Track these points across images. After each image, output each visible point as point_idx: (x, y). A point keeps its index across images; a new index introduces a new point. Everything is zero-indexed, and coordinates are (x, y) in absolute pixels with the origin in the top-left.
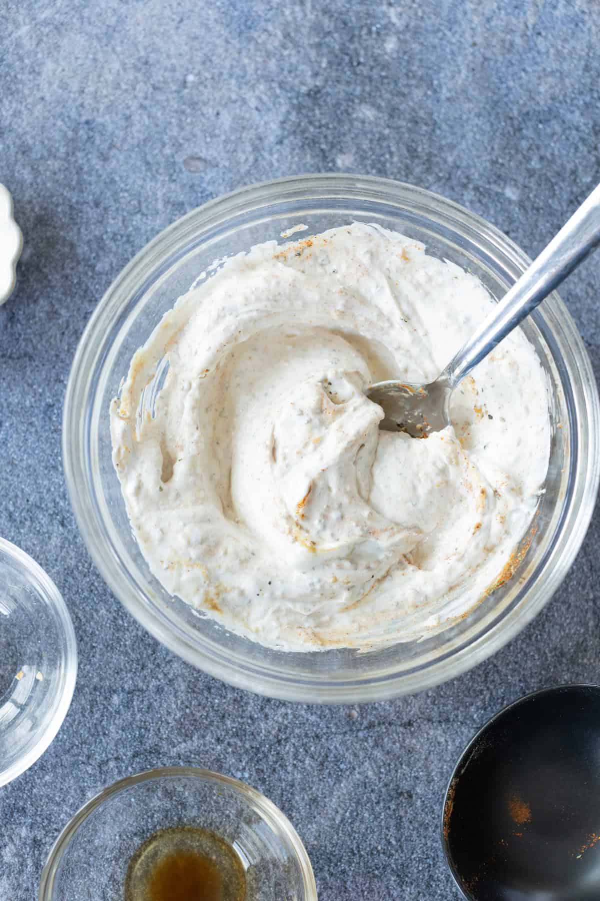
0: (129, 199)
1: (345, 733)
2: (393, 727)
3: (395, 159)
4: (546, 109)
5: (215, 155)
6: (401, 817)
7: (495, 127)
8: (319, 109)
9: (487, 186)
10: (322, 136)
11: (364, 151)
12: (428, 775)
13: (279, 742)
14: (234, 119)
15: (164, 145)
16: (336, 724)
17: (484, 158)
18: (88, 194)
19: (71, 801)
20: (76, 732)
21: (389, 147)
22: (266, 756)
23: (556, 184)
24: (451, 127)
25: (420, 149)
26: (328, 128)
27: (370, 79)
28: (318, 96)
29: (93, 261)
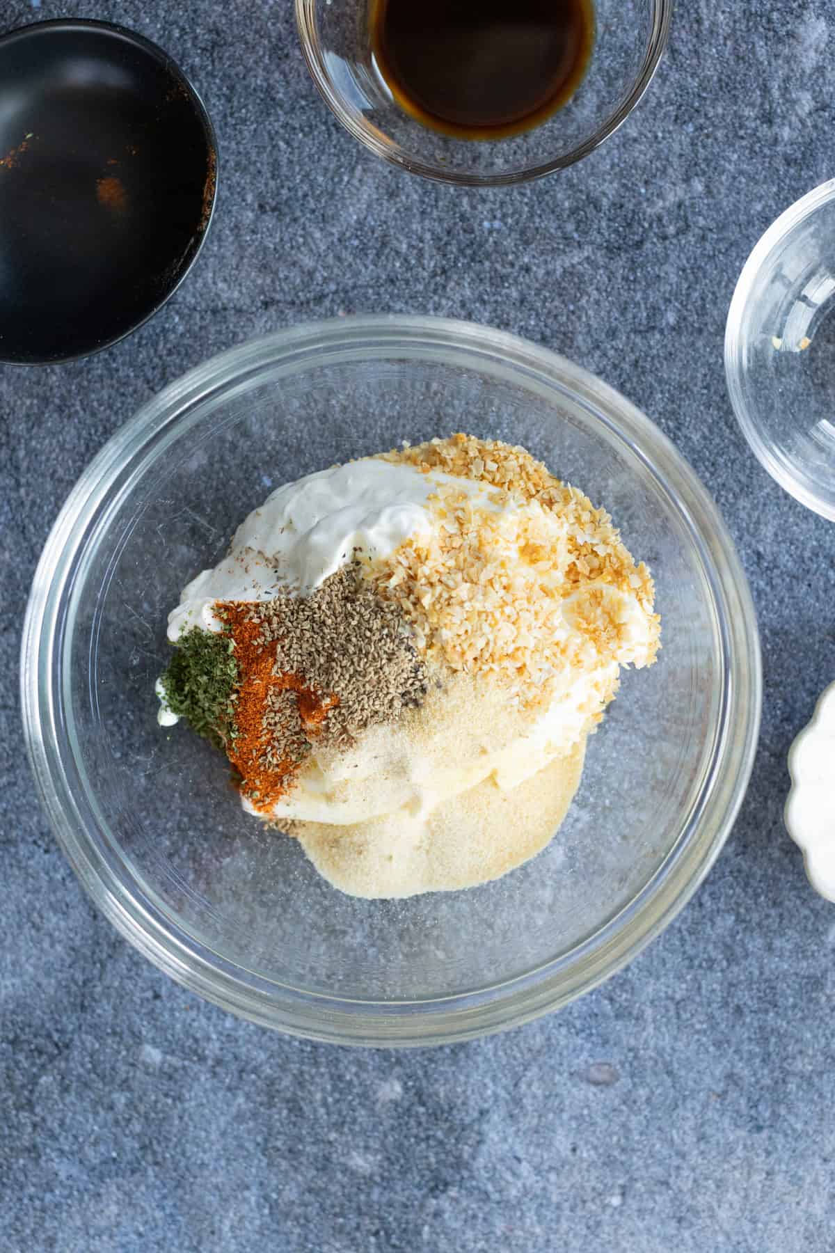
0: (694, 1020)
1: (354, 287)
2: (289, 299)
3: (318, 1096)
4: (108, 1180)
5: (574, 1090)
6: (273, 177)
7: (178, 1150)
8: (429, 1164)
9: (186, 1063)
10: (425, 1125)
11: (363, 1106)
12: (237, 236)
13: (444, 271)
14: (551, 1144)
15: (648, 1101)
16: (368, 299)
17: (193, 1103)
18: (751, 1024)
19: (724, 178)
20: (723, 271)
21: (328, 1114)
22: (461, 251)
23: (89, 1072)
24: (241, 1147)
25: (285, 1112)
26: (416, 1137)
27: (360, 1212)
28: (432, 1184)
29: (740, 927)
